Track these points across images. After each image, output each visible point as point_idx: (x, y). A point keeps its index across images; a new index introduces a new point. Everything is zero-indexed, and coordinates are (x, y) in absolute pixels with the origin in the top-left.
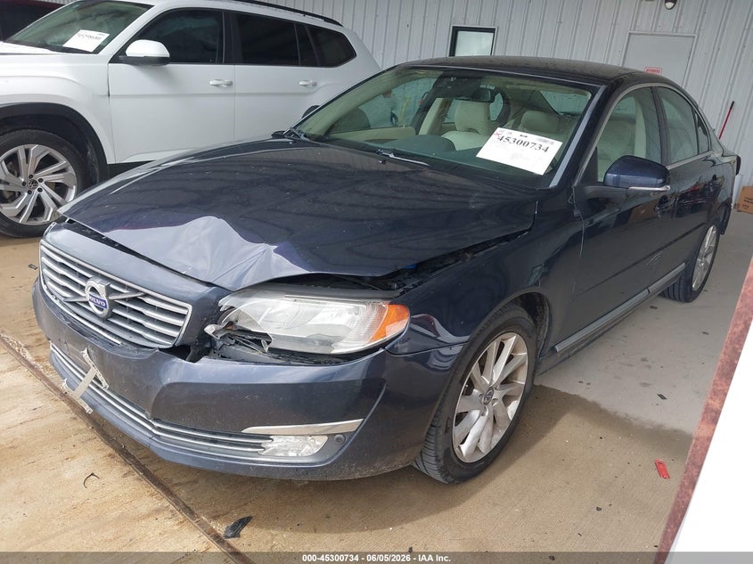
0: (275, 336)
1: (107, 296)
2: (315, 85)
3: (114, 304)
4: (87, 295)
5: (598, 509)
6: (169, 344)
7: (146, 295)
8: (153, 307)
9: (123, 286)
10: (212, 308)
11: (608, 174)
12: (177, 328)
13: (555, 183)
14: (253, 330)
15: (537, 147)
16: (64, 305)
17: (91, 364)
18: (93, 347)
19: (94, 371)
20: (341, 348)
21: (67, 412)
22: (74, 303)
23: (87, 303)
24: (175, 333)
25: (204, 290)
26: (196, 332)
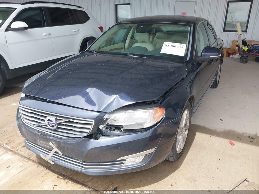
0: (125, 125)
1: (56, 122)
2: (78, 31)
3: (59, 124)
4: (46, 122)
5: (219, 159)
6: (86, 135)
7: (74, 119)
8: (77, 123)
9: (63, 117)
10: (101, 120)
11: (203, 53)
12: (88, 129)
13: (188, 59)
14: (116, 125)
15: (179, 47)
16: (35, 127)
17: (54, 147)
18: (54, 141)
19: (55, 149)
20: (146, 126)
21: (34, 165)
22: (39, 126)
23: (46, 125)
24: (88, 131)
25: (97, 114)
26: (96, 129)
